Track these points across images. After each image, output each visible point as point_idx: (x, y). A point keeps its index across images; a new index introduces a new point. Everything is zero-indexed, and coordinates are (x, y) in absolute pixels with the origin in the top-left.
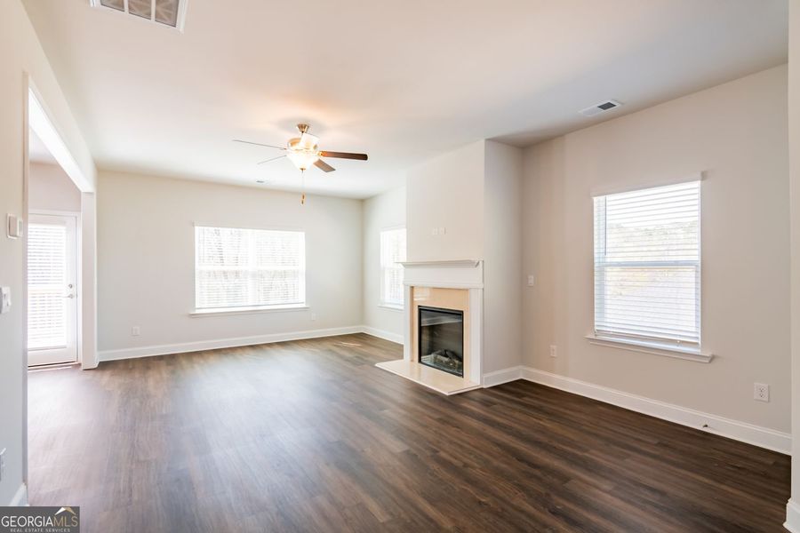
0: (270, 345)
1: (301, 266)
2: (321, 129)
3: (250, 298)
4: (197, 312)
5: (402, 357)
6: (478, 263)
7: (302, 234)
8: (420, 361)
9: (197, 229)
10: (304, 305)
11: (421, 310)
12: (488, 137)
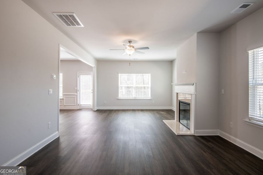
0: (138, 110)
1: (150, 86)
2: (135, 42)
3: (134, 95)
4: (119, 98)
5: (174, 120)
6: (194, 84)
7: (150, 75)
8: (179, 121)
9: (119, 74)
10: (150, 98)
11: (180, 102)
12: (197, 32)
